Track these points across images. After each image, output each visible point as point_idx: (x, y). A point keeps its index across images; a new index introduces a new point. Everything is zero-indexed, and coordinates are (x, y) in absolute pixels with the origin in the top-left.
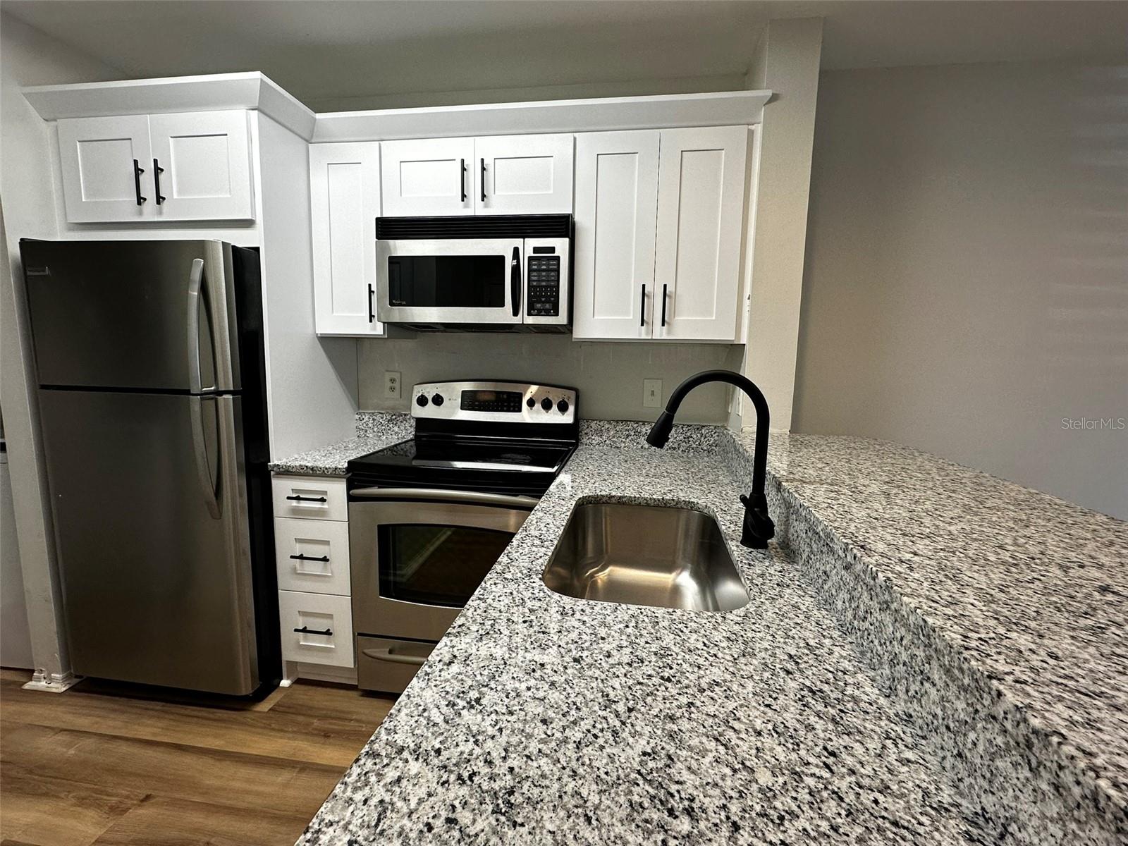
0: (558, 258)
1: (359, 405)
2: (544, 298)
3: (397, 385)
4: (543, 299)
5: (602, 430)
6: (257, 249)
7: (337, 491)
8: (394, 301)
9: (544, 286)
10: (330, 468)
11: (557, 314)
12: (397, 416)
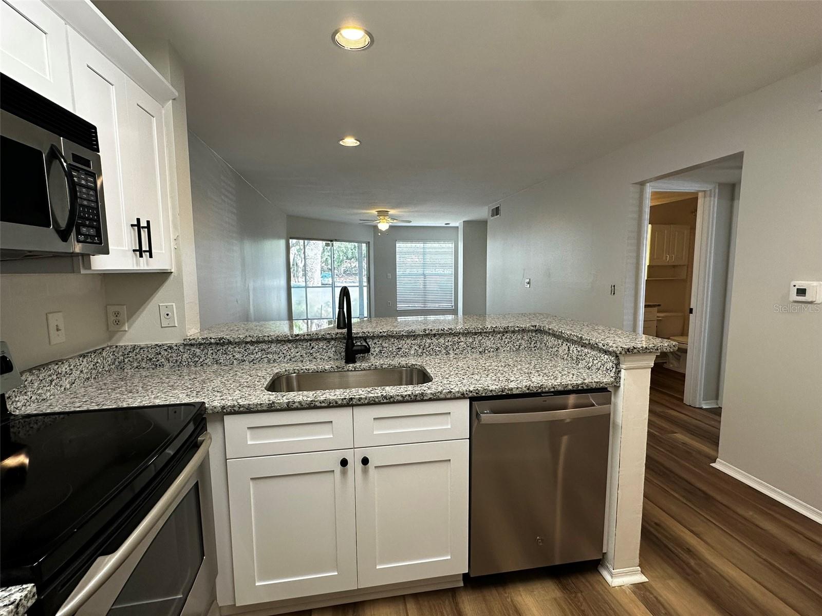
5: (25, 387)
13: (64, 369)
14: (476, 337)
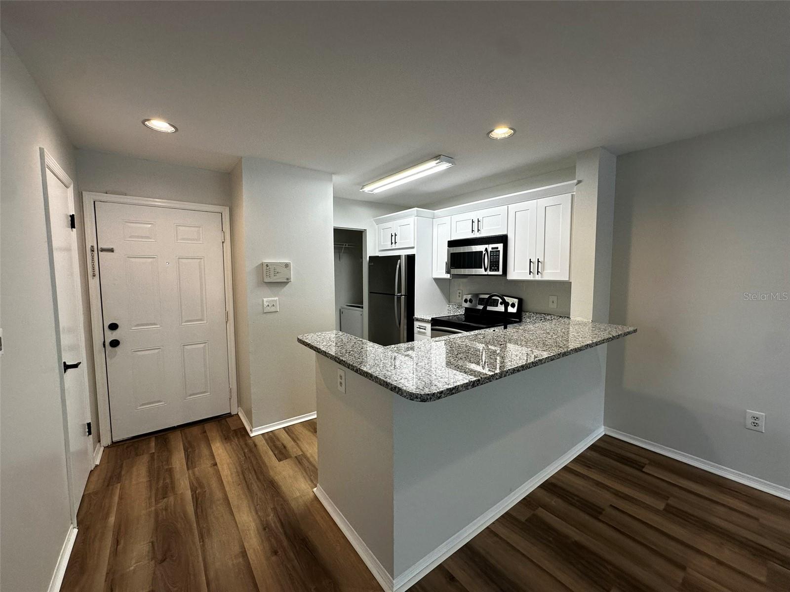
0: (499, 251)
1: (449, 302)
2: (494, 265)
3: (461, 295)
5: (530, 317)
6: (414, 255)
7: (429, 326)
8: (453, 267)
9: (494, 261)
10: (427, 320)
11: (498, 271)
12: (460, 306)
13: (548, 318)
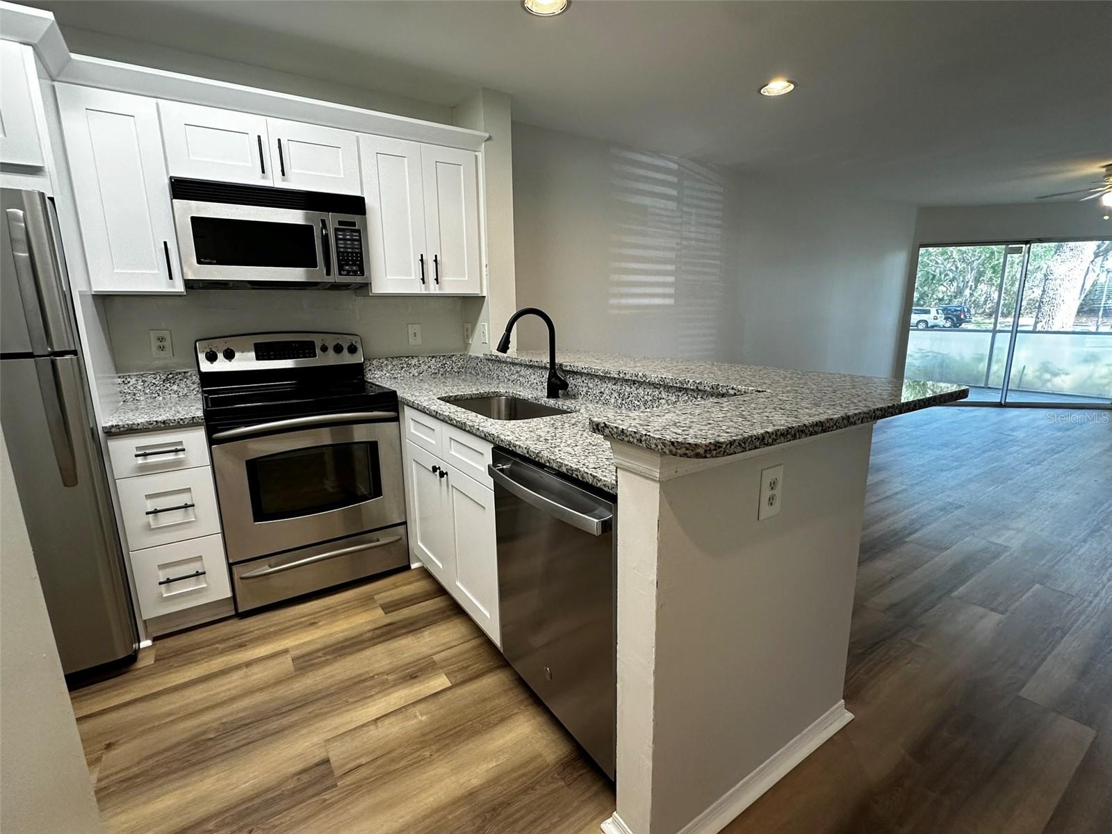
0: (359, 231)
1: (121, 368)
3: (167, 343)
4: (351, 263)
5: (381, 366)
6: (53, 200)
7: (196, 440)
8: (202, 260)
9: (349, 252)
10: (185, 418)
11: (362, 274)
13: (413, 362)
14: (680, 394)
